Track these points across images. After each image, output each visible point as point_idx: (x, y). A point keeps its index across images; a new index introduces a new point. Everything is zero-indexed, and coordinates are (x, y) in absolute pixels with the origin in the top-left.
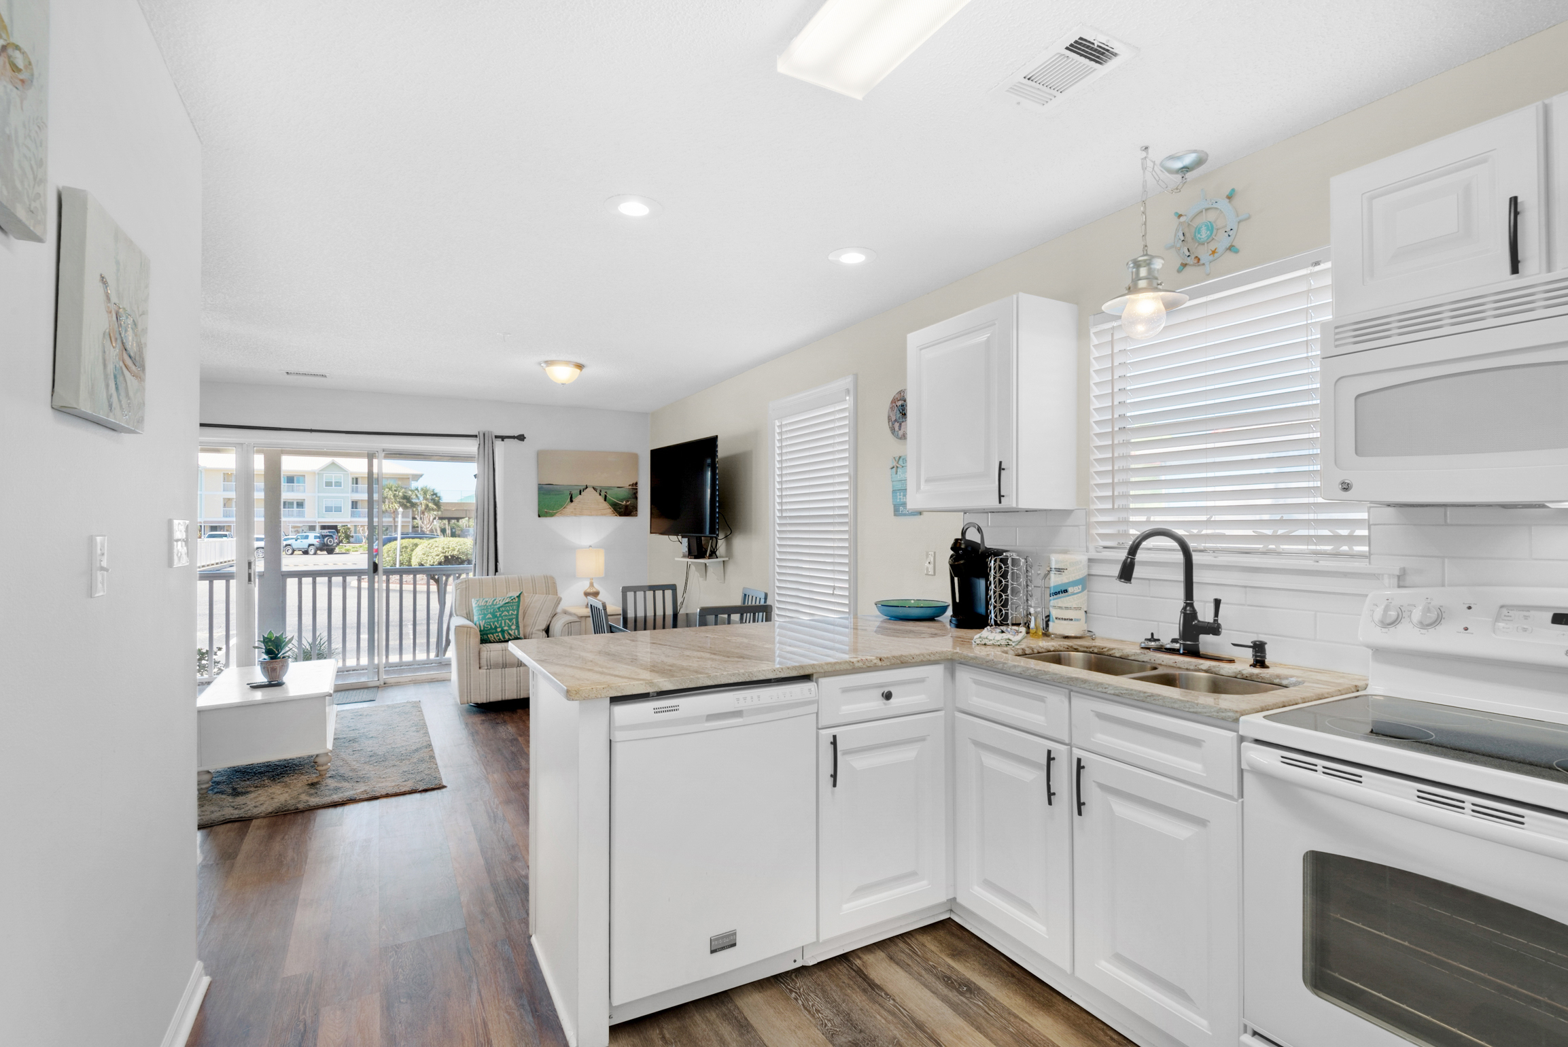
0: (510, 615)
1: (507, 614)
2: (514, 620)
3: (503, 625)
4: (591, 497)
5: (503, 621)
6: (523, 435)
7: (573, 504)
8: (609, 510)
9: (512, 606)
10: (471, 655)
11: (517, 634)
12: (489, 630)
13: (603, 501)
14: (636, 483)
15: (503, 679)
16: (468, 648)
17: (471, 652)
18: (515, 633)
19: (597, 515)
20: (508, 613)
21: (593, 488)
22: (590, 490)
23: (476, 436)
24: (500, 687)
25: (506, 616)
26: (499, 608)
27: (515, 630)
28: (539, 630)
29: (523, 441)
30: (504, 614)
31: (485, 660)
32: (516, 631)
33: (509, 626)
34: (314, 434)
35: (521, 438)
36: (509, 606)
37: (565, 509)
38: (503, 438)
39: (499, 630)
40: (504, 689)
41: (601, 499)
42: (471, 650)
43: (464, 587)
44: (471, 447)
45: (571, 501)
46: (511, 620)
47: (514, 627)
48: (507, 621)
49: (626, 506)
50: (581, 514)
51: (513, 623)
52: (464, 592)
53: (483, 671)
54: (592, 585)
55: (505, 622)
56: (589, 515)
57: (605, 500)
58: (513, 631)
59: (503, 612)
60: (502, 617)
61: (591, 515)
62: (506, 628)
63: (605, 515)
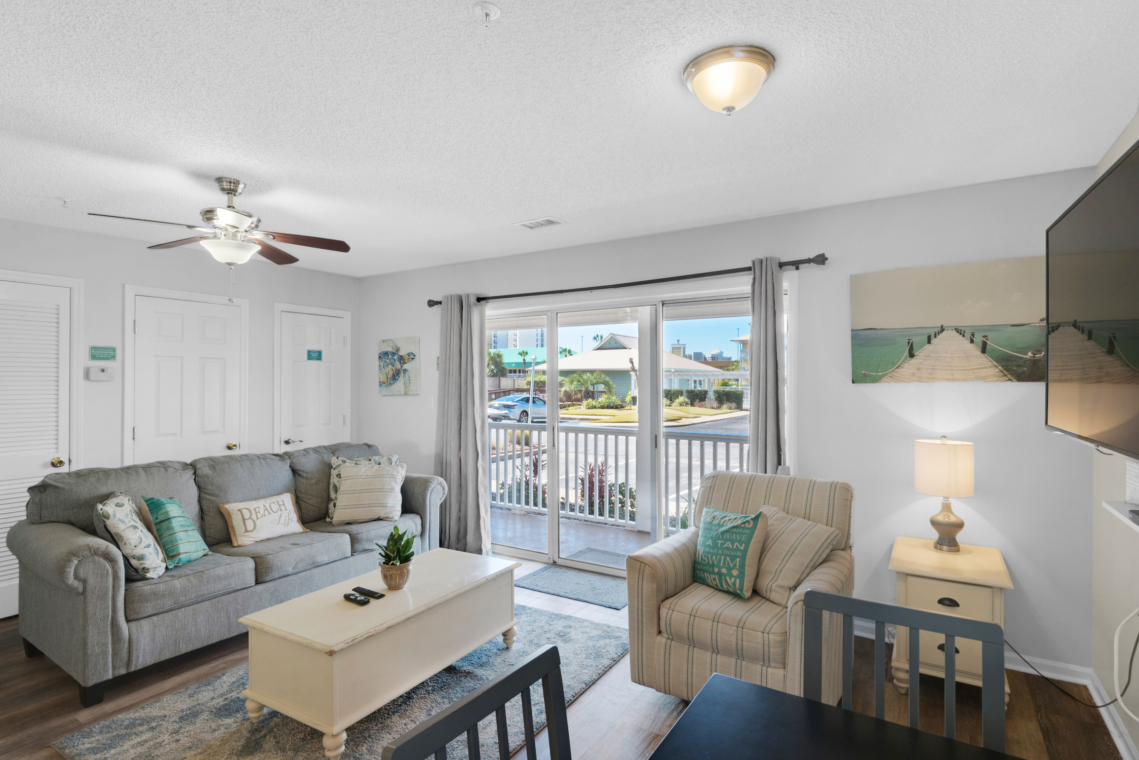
0: (732, 550)
1: (730, 546)
2: (738, 560)
3: (722, 565)
4: (949, 342)
5: (723, 557)
6: (823, 255)
7: (914, 361)
8: (994, 370)
9: (740, 533)
10: (644, 609)
11: (737, 586)
12: (704, 565)
13: (979, 353)
15: (690, 665)
16: (640, 596)
17: (644, 604)
18: (734, 584)
19: (965, 380)
20: (733, 545)
21: (956, 329)
22: (949, 334)
23: (749, 269)
24: (685, 676)
25: (728, 549)
27: (736, 577)
28: (782, 587)
29: (824, 264)
30: (726, 545)
31: (664, 622)
32: (738, 580)
33: (730, 569)
35: (821, 260)
36: (736, 533)
37: (900, 370)
38: (796, 264)
39: (716, 570)
40: (690, 682)
41: (975, 350)
42: (644, 601)
44: (743, 285)
45: (912, 355)
46: (733, 558)
47: (735, 573)
48: (728, 558)
49: (1032, 363)
50: (932, 378)
51: (735, 565)
53: (661, 640)
54: (947, 508)
55: (725, 559)
56: (948, 380)
57: (984, 351)
58: (733, 580)
59: (728, 540)
60: (723, 551)
61: (953, 380)
62: (724, 571)
63: (984, 379)
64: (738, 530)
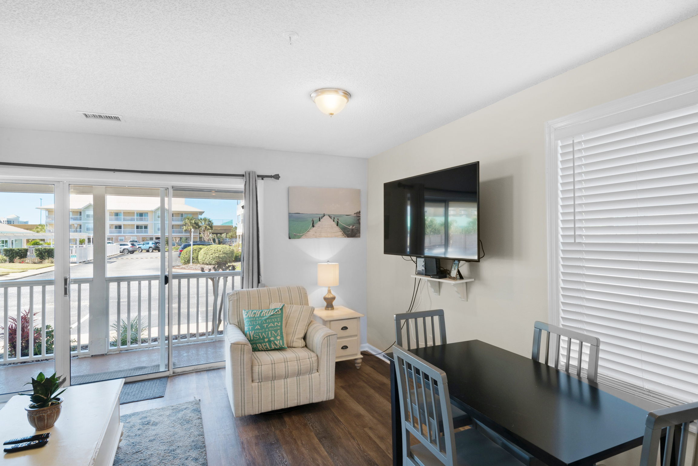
0: (274, 327)
1: (273, 325)
2: (279, 331)
3: (270, 336)
4: (327, 222)
5: (270, 332)
6: (278, 175)
7: (314, 229)
8: (340, 233)
9: (276, 318)
10: (245, 370)
11: (281, 344)
12: (258, 340)
13: (336, 226)
14: (360, 212)
15: (273, 391)
16: (242, 364)
17: (245, 368)
18: (280, 343)
19: (331, 237)
20: (274, 324)
21: (329, 215)
22: (326, 217)
23: (243, 176)
24: (270, 398)
25: (272, 327)
26: (266, 320)
27: (279, 340)
28: (298, 338)
29: (278, 179)
30: (270, 325)
31: (257, 374)
32: (281, 341)
33: (275, 337)
34: (117, 173)
35: (277, 177)
36: (274, 318)
37: (309, 233)
38: (262, 177)
39: (266, 340)
40: (273, 400)
41: (334, 224)
42: (245, 366)
43: (236, 298)
44: (239, 184)
45: (313, 226)
46: (276, 331)
47: (279, 338)
48: (273, 332)
49: (352, 230)
50: (320, 237)
51: (278, 334)
52: (236, 303)
53: (255, 384)
54: (329, 292)
55: (271, 333)
56: (326, 237)
57: (337, 225)
58: (278, 341)
59: (269, 323)
60: (269, 329)
61: (327, 237)
62: (272, 339)
63: (336, 236)
64: (274, 316)
